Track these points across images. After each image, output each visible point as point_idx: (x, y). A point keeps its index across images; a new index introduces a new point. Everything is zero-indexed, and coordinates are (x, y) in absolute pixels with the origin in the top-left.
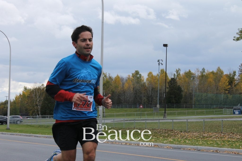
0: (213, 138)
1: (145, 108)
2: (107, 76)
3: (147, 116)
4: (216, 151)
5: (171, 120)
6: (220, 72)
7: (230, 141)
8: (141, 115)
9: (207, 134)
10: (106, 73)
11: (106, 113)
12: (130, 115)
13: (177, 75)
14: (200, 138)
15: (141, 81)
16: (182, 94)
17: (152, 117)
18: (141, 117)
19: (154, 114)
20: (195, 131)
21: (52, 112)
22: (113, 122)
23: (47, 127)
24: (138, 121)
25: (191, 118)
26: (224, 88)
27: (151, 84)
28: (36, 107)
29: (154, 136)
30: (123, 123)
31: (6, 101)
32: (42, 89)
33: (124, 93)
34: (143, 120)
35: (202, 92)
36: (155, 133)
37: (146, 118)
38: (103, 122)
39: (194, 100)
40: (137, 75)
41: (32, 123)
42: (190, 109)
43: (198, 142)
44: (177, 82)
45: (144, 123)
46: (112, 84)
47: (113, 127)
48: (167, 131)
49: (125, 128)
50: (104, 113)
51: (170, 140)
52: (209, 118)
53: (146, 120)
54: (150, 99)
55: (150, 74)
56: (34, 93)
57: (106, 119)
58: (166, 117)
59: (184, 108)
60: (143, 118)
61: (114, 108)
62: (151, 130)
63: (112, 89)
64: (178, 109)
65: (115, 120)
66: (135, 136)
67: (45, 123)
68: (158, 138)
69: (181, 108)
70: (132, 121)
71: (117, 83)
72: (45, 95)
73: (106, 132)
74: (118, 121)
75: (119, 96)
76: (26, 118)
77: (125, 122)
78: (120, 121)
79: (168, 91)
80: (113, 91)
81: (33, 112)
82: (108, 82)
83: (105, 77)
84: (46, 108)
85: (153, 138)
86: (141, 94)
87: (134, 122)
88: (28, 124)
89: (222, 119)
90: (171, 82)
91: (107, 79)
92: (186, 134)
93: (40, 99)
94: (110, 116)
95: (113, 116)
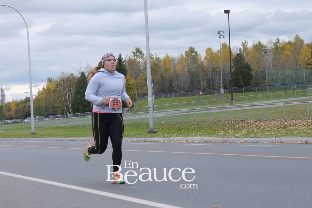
0: (298, 127)
1: (205, 95)
2: (153, 57)
3: (209, 104)
4: (305, 142)
5: (242, 107)
6: (299, 41)
8: (200, 104)
9: (290, 122)
10: (152, 53)
11: (155, 105)
12: (187, 105)
13: (244, 49)
14: (281, 128)
15: (197, 61)
16: (253, 74)
17: (215, 105)
18: (202, 106)
19: (218, 102)
20: (274, 119)
21: (87, 108)
22: (167, 116)
23: (83, 127)
24: (199, 111)
25: (266, 103)
26: (305, 62)
27: (211, 63)
28: (65, 103)
29: (221, 129)
30: (179, 115)
31: (26, 99)
32: (71, 79)
33: (177, 77)
34: (204, 109)
35: (277, 69)
36: (222, 125)
37: (208, 107)
38: (154, 116)
39: (268, 81)
40: (192, 53)
41: (63, 123)
42: (263, 92)
43: (280, 132)
44: (245, 59)
45: (206, 114)
46: (160, 67)
47: (167, 122)
48: (237, 121)
49: (183, 122)
50: (153, 105)
51: (244, 133)
52: (289, 102)
53: (209, 109)
54: (211, 83)
55: (209, 50)
56: (62, 85)
57: (158, 112)
58: (233, 105)
59: (256, 91)
60: (204, 107)
61: (165, 97)
62: (217, 121)
63: (161, 73)
64: (248, 93)
65: (170, 113)
66: (196, 131)
67: (79, 123)
68: (226, 131)
69: (251, 92)
70: (191, 112)
71: (167, 66)
72: (75, 87)
73: (159, 129)
74: (172, 114)
75: (170, 81)
76: (54, 119)
77: (182, 114)
78: (175, 114)
79: (233, 71)
80: (162, 76)
81: (62, 110)
82: (155, 65)
83: (151, 58)
84: (78, 103)
85: (221, 132)
86: (199, 77)
87: (193, 114)
88: (57, 125)
89: (306, 101)
90: (236, 58)
91: (154, 60)
92: (262, 123)
93: (70, 92)
94: (162, 108)
95: (165, 108)
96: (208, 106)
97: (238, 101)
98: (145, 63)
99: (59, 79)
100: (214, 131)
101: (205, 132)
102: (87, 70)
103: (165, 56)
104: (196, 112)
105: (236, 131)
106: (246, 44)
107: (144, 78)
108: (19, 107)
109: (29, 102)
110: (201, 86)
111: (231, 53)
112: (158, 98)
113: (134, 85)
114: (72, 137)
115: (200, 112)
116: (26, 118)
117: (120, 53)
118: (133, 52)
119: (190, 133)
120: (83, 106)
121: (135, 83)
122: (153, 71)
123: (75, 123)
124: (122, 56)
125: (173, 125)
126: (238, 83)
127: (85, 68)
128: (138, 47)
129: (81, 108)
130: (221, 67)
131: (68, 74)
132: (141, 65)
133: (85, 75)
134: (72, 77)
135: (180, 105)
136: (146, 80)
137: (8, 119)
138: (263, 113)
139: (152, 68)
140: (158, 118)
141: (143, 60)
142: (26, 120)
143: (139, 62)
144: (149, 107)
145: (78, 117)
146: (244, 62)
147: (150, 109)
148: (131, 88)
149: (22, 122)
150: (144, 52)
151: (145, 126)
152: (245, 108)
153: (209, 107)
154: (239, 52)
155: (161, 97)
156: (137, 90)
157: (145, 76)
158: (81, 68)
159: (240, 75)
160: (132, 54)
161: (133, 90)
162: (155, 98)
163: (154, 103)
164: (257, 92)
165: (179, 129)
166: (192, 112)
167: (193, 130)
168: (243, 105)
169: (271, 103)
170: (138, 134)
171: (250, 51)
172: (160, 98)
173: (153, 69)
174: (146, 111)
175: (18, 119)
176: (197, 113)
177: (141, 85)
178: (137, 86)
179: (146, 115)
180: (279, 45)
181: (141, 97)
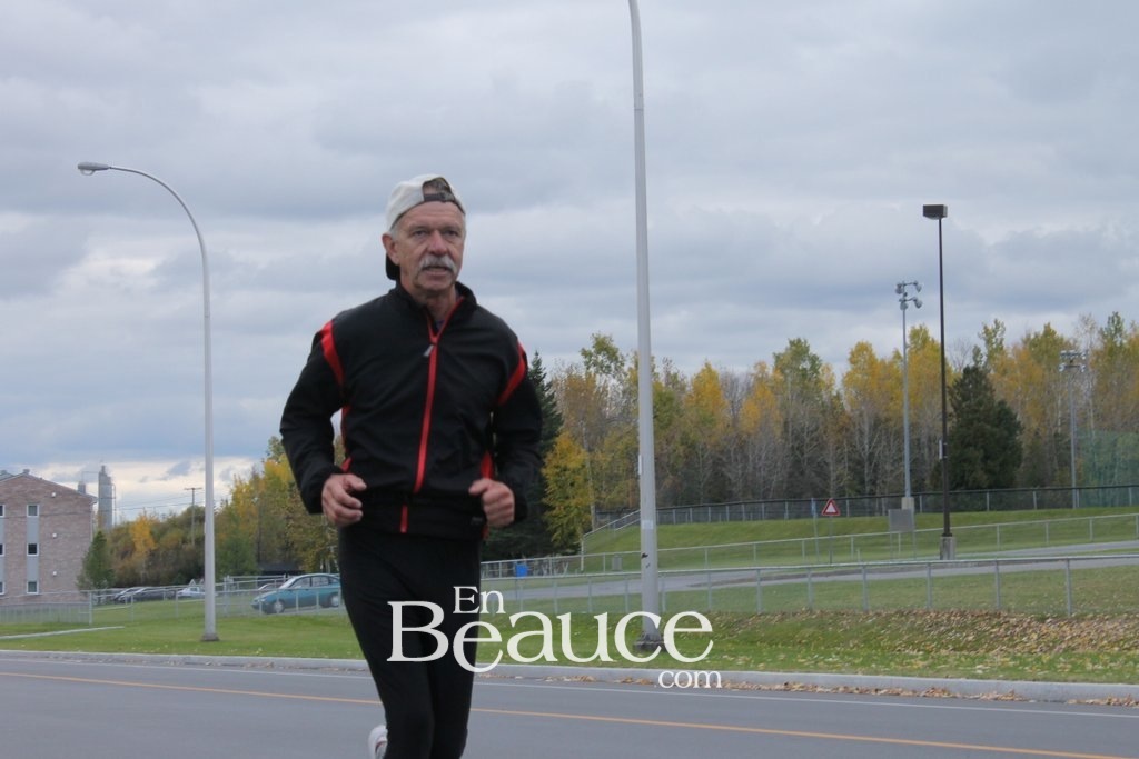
1: (846, 515)
3: (862, 549)
8: (828, 549)
10: (653, 357)
12: (776, 552)
13: (989, 352)
15: (817, 390)
16: (1021, 443)
17: (882, 555)
18: (835, 558)
19: (894, 544)
20: (1111, 613)
22: (706, 588)
27: (867, 398)
28: (331, 533)
29: (910, 643)
30: (753, 589)
31: (189, 511)
33: (742, 448)
34: (846, 569)
35: (1113, 429)
36: (912, 629)
38: (660, 589)
39: (1077, 470)
40: (798, 361)
42: (1059, 510)
44: (994, 388)
45: (854, 586)
46: (682, 407)
47: (704, 609)
48: (969, 617)
49: (765, 615)
50: (660, 547)
51: (1003, 663)
53: (865, 570)
54: (867, 473)
55: (861, 351)
57: (672, 574)
58: (952, 552)
59: (1032, 508)
60: (841, 562)
61: (697, 520)
62: (893, 615)
63: (683, 429)
64: (1005, 513)
65: (715, 578)
66: (816, 647)
69: (1016, 510)
70: (792, 576)
71: (707, 405)
75: (717, 463)
77: (763, 583)
78: (736, 582)
79: (953, 430)
80: (690, 442)
81: (319, 557)
82: (666, 400)
86: (822, 448)
87: (806, 585)
88: (300, 612)
90: (962, 385)
91: (659, 383)
92: (1065, 628)
94: (684, 559)
95: (696, 558)
96: (858, 559)
97: (966, 540)
100: (883, 650)
103: (699, 371)
104: (814, 579)
106: (999, 333)
107: (620, 445)
108: (163, 540)
109: (198, 523)
110: (832, 484)
112: (670, 522)
113: (585, 473)
114: (352, 656)
115: (830, 579)
116: (187, 582)
117: (537, 354)
118: (583, 349)
119: (795, 656)
121: (588, 465)
124: (542, 366)
125: (730, 625)
126: (967, 474)
130: (905, 415)
132: (611, 399)
135: (751, 551)
137: (120, 585)
138: (1071, 589)
140: (673, 594)
141: (620, 381)
142: (186, 591)
143: (605, 387)
144: (644, 556)
146: (992, 398)
147: (645, 562)
148: (572, 484)
149: (172, 597)
150: (624, 354)
152: (1001, 567)
153: (862, 561)
154: (973, 363)
155: (681, 521)
156: (596, 489)
159: (975, 446)
160: (579, 359)
161: (581, 491)
162: (661, 521)
164: (1039, 511)
165: (750, 640)
166: (804, 576)
167: (805, 645)
168: (993, 557)
171: (1011, 360)
172: (678, 523)
173: (656, 416)
174: (631, 568)
175: (156, 583)
176: (818, 583)
177: (608, 472)
178: (596, 477)
179: (626, 585)
180: (1119, 339)
181: (608, 516)
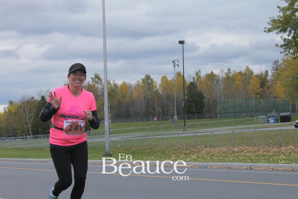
0: (245, 153)
1: (160, 121)
3: (163, 130)
4: (250, 168)
5: (193, 133)
6: (249, 72)
7: (265, 156)
9: (238, 148)
11: (112, 129)
12: (142, 130)
13: (197, 78)
14: (229, 154)
15: (153, 88)
17: (169, 131)
18: (156, 131)
20: (223, 145)
21: (46, 130)
22: (122, 140)
23: (41, 149)
24: (153, 136)
25: (217, 130)
26: (254, 92)
27: (166, 90)
28: (26, 126)
29: (173, 153)
30: (134, 140)
32: (32, 102)
33: (133, 103)
34: (158, 134)
35: (228, 98)
36: (174, 150)
37: (162, 132)
38: (110, 140)
39: (219, 109)
40: (148, 80)
41: (23, 145)
42: (214, 119)
43: (227, 157)
44: (198, 87)
45: (160, 139)
46: (117, 93)
47: (122, 145)
48: (188, 147)
49: (137, 146)
50: (110, 129)
51: (194, 158)
52: (238, 129)
53: (162, 135)
54: (166, 109)
55: (164, 78)
56: (23, 108)
57: (114, 136)
58: (186, 130)
59: (207, 118)
61: (121, 122)
62: (169, 146)
63: (118, 98)
64: (200, 120)
65: (125, 137)
66: (150, 155)
67: (38, 145)
68: (178, 155)
69: (203, 119)
70: (145, 137)
71: (124, 92)
72: (36, 110)
73: (115, 152)
74: (127, 138)
75: (127, 107)
76: (14, 140)
77: (137, 138)
78: (131, 138)
79: (187, 99)
80: (119, 102)
81: (22, 132)
82: (113, 91)
83: (109, 84)
84: (38, 126)
85: (173, 156)
86: (154, 103)
87: (147, 139)
88: (17, 146)
89: (254, 129)
90: (190, 87)
91: (111, 86)
92: (212, 149)
93: (31, 115)
94: (118, 132)
95: (121, 132)
97: (190, 127)
98: (103, 89)
99: (20, 102)
100: (167, 155)
101: (158, 156)
102: (47, 94)
103: (122, 83)
104: (150, 137)
105: (187, 156)
106: (199, 73)
107: (101, 103)
110: (156, 112)
111: (185, 81)
112: (114, 122)
114: (30, 158)
118: (92, 78)
119: (143, 157)
120: (43, 129)
122: (111, 96)
123: (34, 145)
125: (128, 149)
126: (191, 110)
127: (45, 92)
128: (97, 73)
129: (40, 130)
130: (175, 95)
131: (29, 97)
132: (99, 90)
133: (45, 98)
134: (32, 100)
135: (135, 130)
136: (103, 105)
138: (213, 139)
139: (109, 94)
140: (114, 141)
141: (101, 86)
143: (98, 88)
144: (106, 131)
145: (37, 139)
146: (197, 90)
147: (106, 133)
150: (102, 79)
151: (101, 149)
152: (196, 134)
154: (193, 81)
157: (103, 101)
158: (41, 91)
159: (193, 102)
160: (91, 80)
162: (112, 122)
163: (110, 127)
164: (209, 119)
165: (133, 153)
166: (147, 136)
167: (147, 154)
168: (194, 131)
169: (221, 130)
170: (94, 157)
171: (203, 80)
172: (116, 123)
173: (111, 95)
174: (102, 135)
179: (102, 139)
180: (230, 75)
